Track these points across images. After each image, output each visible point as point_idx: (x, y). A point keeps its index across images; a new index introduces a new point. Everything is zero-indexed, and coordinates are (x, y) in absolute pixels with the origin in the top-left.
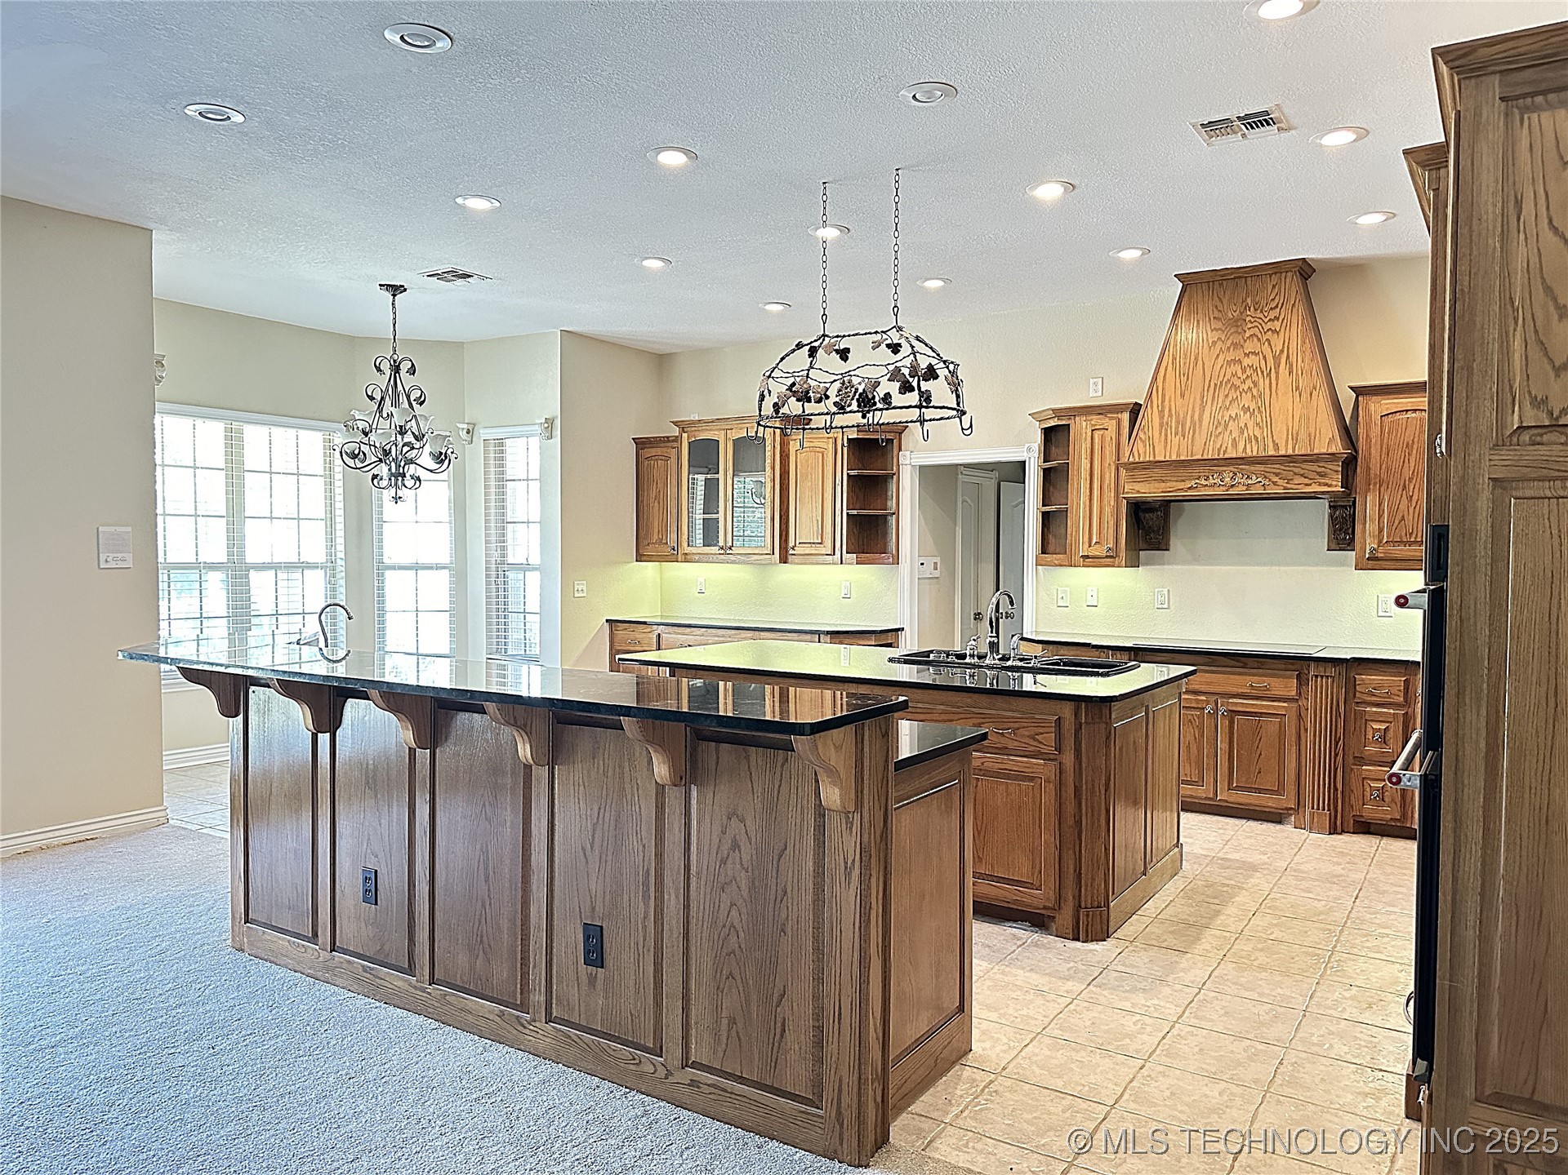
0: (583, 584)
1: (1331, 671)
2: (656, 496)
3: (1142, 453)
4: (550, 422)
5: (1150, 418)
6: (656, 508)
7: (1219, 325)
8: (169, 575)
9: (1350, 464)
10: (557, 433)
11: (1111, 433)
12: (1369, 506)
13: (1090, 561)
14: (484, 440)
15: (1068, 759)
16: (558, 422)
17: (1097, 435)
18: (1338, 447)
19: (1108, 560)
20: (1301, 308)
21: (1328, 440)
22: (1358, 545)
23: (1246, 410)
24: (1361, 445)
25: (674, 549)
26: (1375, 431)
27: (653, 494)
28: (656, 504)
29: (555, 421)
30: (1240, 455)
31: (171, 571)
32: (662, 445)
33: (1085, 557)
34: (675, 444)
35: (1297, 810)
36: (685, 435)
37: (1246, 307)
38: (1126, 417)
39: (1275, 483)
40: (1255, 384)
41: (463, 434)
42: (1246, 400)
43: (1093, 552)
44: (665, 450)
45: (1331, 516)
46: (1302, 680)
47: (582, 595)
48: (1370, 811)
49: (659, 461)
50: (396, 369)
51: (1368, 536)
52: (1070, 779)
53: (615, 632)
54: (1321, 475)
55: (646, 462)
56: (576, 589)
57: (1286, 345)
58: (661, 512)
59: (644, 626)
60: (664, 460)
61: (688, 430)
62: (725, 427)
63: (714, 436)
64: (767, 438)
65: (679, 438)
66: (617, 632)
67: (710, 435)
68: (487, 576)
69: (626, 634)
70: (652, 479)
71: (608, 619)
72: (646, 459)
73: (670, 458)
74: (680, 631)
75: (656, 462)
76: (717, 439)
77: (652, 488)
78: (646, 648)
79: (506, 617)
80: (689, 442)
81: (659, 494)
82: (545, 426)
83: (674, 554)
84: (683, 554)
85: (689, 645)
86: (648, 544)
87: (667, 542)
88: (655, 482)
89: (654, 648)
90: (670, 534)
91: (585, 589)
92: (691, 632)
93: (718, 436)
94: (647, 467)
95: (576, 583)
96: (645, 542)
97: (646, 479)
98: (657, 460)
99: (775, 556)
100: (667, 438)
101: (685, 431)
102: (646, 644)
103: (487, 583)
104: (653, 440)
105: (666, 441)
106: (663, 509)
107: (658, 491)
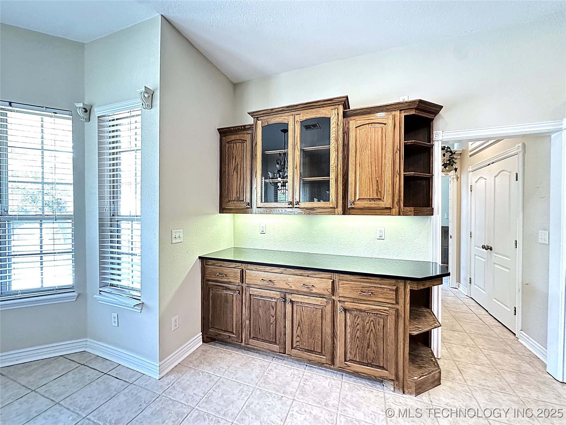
0: (179, 232)
2: (235, 168)
6: (235, 176)
10: (157, 103)
14: (99, 117)
16: (157, 94)
25: (249, 205)
27: (232, 167)
28: (235, 173)
29: (155, 93)
32: (240, 132)
34: (250, 132)
41: (80, 112)
44: (242, 135)
47: (179, 241)
55: (227, 145)
56: (174, 237)
58: (239, 179)
59: (230, 263)
60: (242, 143)
61: (262, 118)
62: (294, 113)
63: (284, 120)
64: (333, 117)
65: (254, 126)
66: (207, 266)
67: (281, 120)
68: (101, 225)
69: (215, 268)
70: (232, 156)
71: (200, 258)
72: (227, 142)
73: (246, 141)
74: (261, 268)
75: (235, 145)
76: (287, 122)
77: (231, 163)
78: (232, 280)
79: (119, 259)
80: (262, 127)
81: (237, 167)
82: (146, 95)
83: (248, 208)
84: (257, 208)
85: (270, 281)
86: (229, 201)
87: (244, 199)
88: (234, 157)
89: (238, 281)
90: (246, 194)
91: (181, 236)
92: (271, 270)
93: (288, 120)
94: (228, 149)
95: (173, 231)
96: (227, 200)
97: (227, 157)
98: (236, 143)
99: (338, 209)
100: (244, 126)
101: (259, 119)
102: (232, 277)
103: (101, 231)
104: (233, 129)
105: (244, 129)
106: (241, 176)
107: (236, 164)
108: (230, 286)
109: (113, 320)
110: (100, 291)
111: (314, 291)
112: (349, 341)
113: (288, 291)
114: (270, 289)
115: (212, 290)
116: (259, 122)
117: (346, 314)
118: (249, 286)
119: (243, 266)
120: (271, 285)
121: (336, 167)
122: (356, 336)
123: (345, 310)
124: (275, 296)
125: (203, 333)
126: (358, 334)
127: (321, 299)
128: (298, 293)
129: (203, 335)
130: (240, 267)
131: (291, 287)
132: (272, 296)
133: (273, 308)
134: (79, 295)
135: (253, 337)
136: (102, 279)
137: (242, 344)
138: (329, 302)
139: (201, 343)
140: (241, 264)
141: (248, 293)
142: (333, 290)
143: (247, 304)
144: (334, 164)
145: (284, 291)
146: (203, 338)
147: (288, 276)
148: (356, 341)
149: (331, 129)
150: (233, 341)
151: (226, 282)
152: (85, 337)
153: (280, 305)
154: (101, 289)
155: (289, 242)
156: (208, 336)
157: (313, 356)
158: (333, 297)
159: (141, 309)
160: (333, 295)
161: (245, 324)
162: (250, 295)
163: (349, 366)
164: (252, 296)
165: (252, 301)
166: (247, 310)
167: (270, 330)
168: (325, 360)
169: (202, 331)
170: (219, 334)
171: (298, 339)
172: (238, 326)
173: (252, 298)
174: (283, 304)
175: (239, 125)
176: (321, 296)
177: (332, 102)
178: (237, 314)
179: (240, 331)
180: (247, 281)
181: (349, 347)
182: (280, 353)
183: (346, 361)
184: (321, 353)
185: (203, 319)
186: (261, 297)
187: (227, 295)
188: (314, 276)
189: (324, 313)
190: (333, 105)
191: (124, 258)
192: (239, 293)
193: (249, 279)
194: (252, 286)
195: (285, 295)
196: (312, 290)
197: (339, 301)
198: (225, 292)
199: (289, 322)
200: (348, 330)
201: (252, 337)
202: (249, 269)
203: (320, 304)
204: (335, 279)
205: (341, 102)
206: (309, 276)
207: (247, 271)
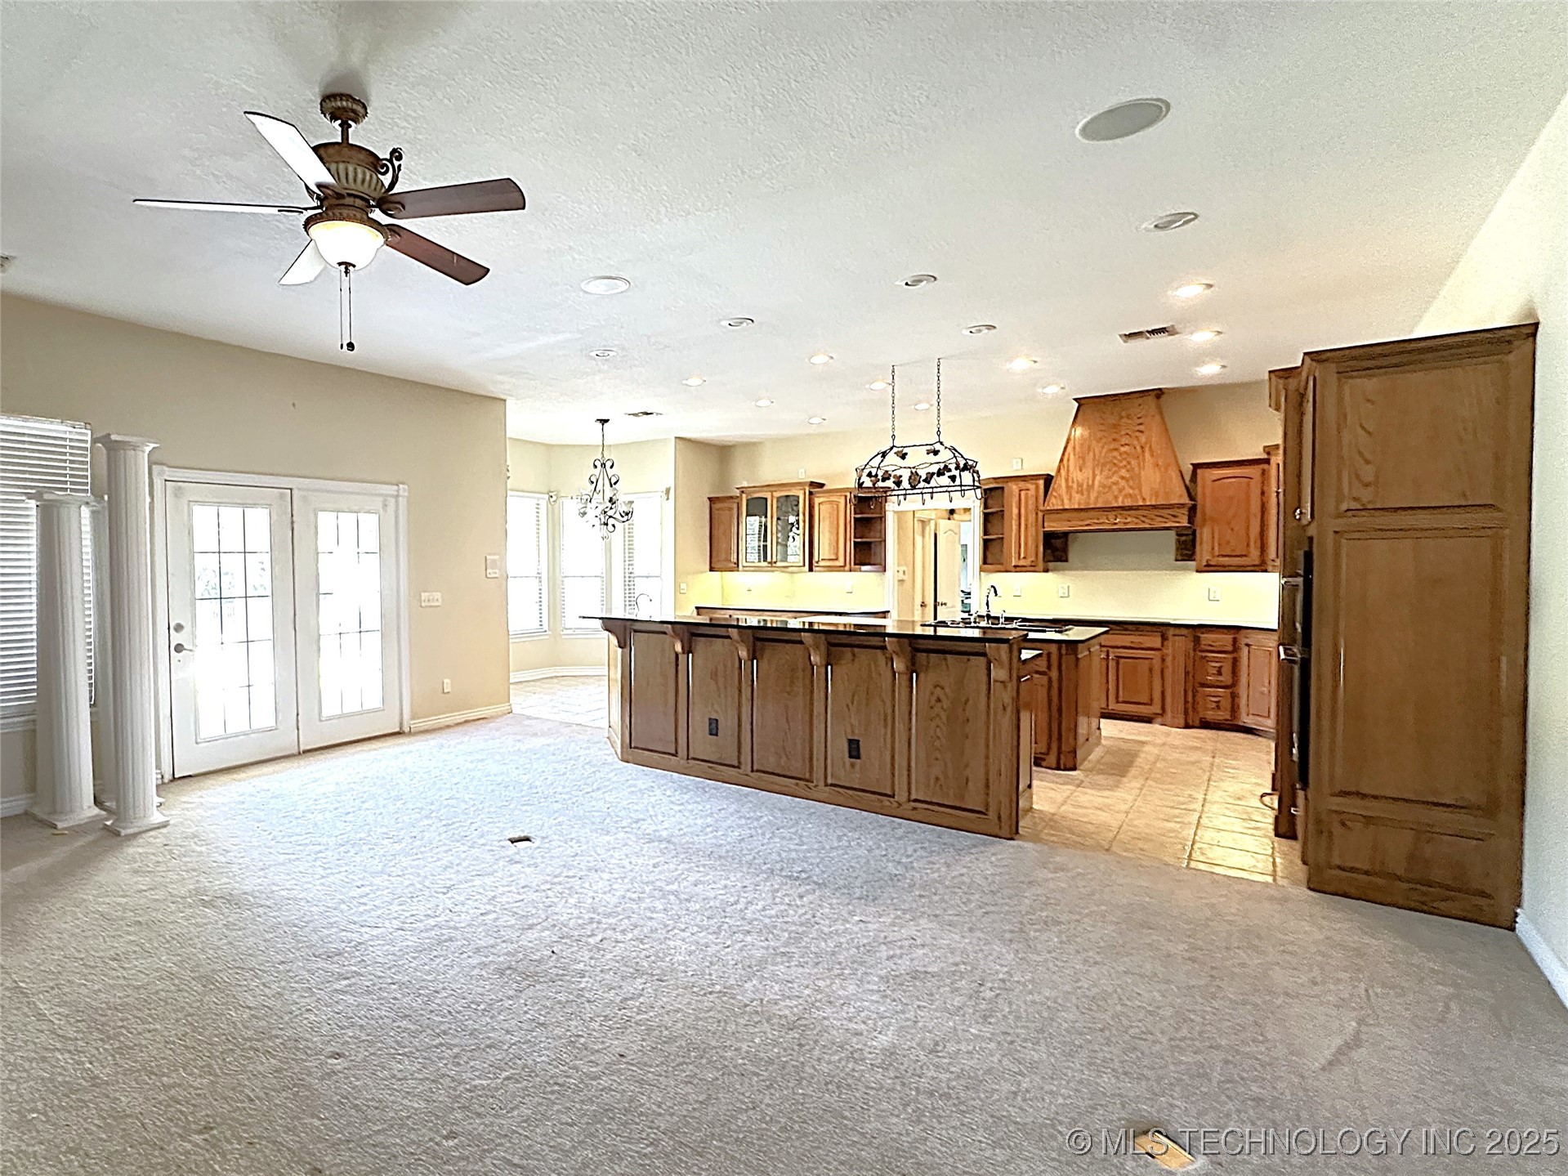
0: (684, 584)
1: (1184, 631)
2: (723, 532)
3: (1054, 503)
4: (668, 491)
5: (1060, 484)
6: (724, 539)
7: (1103, 428)
9: (1193, 510)
10: (672, 496)
11: (1032, 492)
12: (1205, 535)
13: (1018, 569)
15: (1054, 674)
16: (672, 490)
17: (1023, 493)
18: (1186, 500)
19: (1032, 568)
20: (1158, 417)
21: (1179, 496)
22: (1197, 556)
23: (1123, 478)
24: (1199, 498)
25: (735, 564)
26: (1208, 491)
27: (721, 531)
28: (724, 536)
30: (1120, 505)
32: (729, 501)
33: (1015, 566)
34: (736, 501)
35: (1162, 715)
36: (744, 495)
37: (1121, 418)
38: (1041, 482)
39: (1143, 522)
40: (1129, 463)
42: (1123, 472)
43: (1022, 563)
44: (731, 504)
45: (1178, 541)
46: (1164, 638)
47: (684, 592)
48: (1210, 715)
49: (725, 510)
50: (603, 465)
51: (1204, 552)
52: (1055, 685)
54: (1174, 516)
55: (716, 512)
56: (681, 588)
57: (1149, 441)
58: (727, 542)
60: (729, 510)
61: (747, 492)
62: (772, 490)
64: (801, 496)
65: (740, 498)
71: (696, 607)
72: (716, 509)
73: (733, 509)
75: (723, 512)
77: (720, 527)
82: (665, 492)
83: (735, 567)
84: (743, 566)
87: (731, 560)
88: (723, 523)
90: (733, 555)
93: (767, 495)
94: (717, 515)
96: (716, 560)
97: (716, 522)
101: (744, 492)
104: (721, 498)
105: (731, 498)
106: (729, 539)
107: (725, 529)
121: (803, 535)
144: (802, 532)
175: (726, 496)
190: (802, 486)
205: (807, 484)
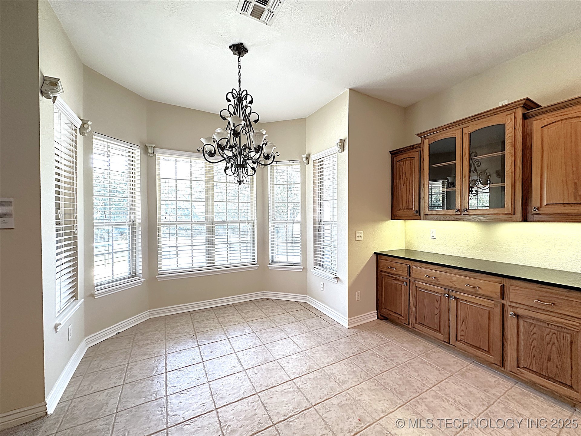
2: (404, 182)
4: (342, 142)
6: (405, 189)
8: (177, 227)
10: (346, 147)
14: (313, 161)
25: (417, 212)
27: (402, 181)
28: (405, 186)
29: (346, 141)
31: (178, 225)
32: (409, 152)
34: (418, 149)
41: (304, 159)
44: (411, 154)
47: (361, 239)
49: (407, 162)
53: (380, 260)
55: (398, 163)
56: (357, 236)
58: (408, 190)
59: (399, 259)
60: (411, 160)
61: (429, 137)
62: (462, 126)
63: (452, 135)
64: (508, 123)
65: (422, 144)
66: (381, 260)
67: (448, 135)
68: (314, 227)
69: (387, 262)
70: (402, 172)
71: (375, 253)
72: (398, 161)
73: (415, 158)
74: (426, 266)
75: (404, 162)
76: (454, 136)
77: (401, 178)
78: (400, 273)
79: (324, 248)
80: (429, 145)
81: (407, 181)
82: (340, 144)
83: (417, 215)
84: (425, 215)
85: (434, 277)
86: (399, 210)
87: (412, 208)
88: (404, 173)
89: (406, 274)
90: (414, 203)
91: (362, 236)
92: (436, 268)
93: (455, 134)
94: (399, 166)
95: (357, 232)
96: (397, 208)
97: (398, 173)
98: (405, 161)
99: (517, 216)
100: (413, 146)
101: (426, 138)
102: (400, 270)
103: (315, 230)
104: (402, 150)
105: (412, 148)
106: (410, 188)
107: (406, 178)
108: (399, 277)
109: (321, 286)
110: (314, 267)
111: (480, 292)
112: (522, 348)
113: (452, 289)
114: (434, 284)
115: (385, 279)
116: (427, 141)
117: (519, 320)
118: (415, 279)
119: (411, 263)
120: (435, 281)
121: (512, 173)
122: (531, 345)
123: (517, 316)
124: (440, 291)
125: (377, 311)
126: (535, 343)
127: (488, 301)
128: (463, 291)
129: (377, 312)
130: (407, 264)
131: (455, 286)
132: (436, 291)
133: (438, 301)
134: (304, 268)
135: (419, 323)
136: (315, 260)
137: (409, 326)
138: (497, 305)
139: (376, 318)
140: (408, 261)
141: (414, 285)
142: (503, 295)
143: (413, 294)
144: (511, 170)
145: (448, 288)
146: (377, 315)
147: (452, 275)
148: (531, 350)
149: (506, 136)
150: (401, 322)
151: (396, 274)
152: (306, 295)
153: (444, 300)
154: (315, 266)
155: (461, 248)
156: (381, 314)
157: (479, 353)
158: (503, 302)
159: (337, 282)
160: (503, 299)
161: (412, 310)
162: (416, 287)
163: (522, 373)
164: (418, 288)
165: (418, 292)
166: (413, 299)
167: (435, 320)
168: (493, 360)
169: (377, 309)
170: (390, 314)
171: (463, 333)
172: (405, 311)
173: (418, 290)
174: (447, 299)
175: (407, 146)
176: (489, 298)
177: (507, 107)
178: (404, 301)
179: (408, 315)
180: (414, 275)
181: (523, 354)
182: (444, 341)
183: (519, 368)
184: (488, 352)
185: (378, 300)
186: (426, 290)
187: (396, 285)
188: (480, 278)
189: (491, 315)
190: (509, 110)
191: (327, 248)
192: (407, 284)
193: (416, 274)
194: (418, 280)
195: (449, 291)
196: (478, 291)
197: (510, 306)
198: (395, 282)
199: (453, 316)
200: (522, 337)
201: (417, 322)
202: (415, 266)
203: (487, 305)
204: (505, 284)
205: (520, 104)
206: (475, 278)
207: (413, 267)
